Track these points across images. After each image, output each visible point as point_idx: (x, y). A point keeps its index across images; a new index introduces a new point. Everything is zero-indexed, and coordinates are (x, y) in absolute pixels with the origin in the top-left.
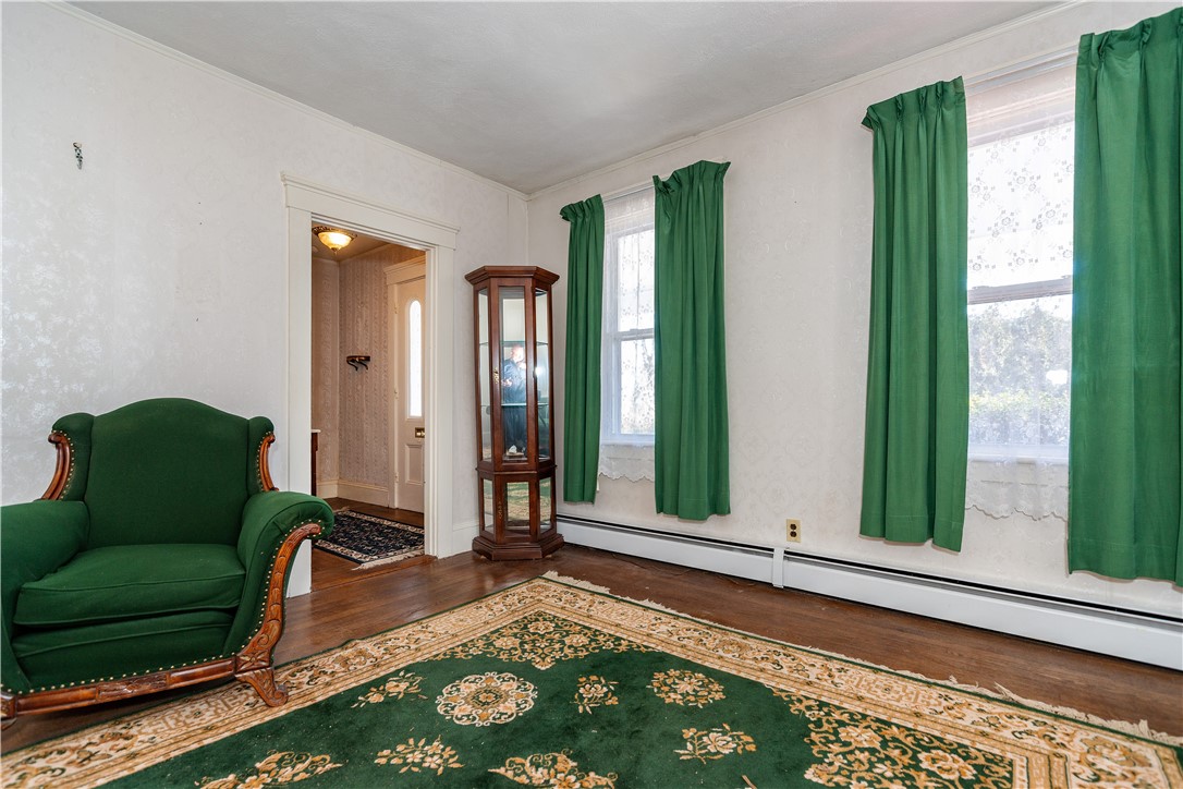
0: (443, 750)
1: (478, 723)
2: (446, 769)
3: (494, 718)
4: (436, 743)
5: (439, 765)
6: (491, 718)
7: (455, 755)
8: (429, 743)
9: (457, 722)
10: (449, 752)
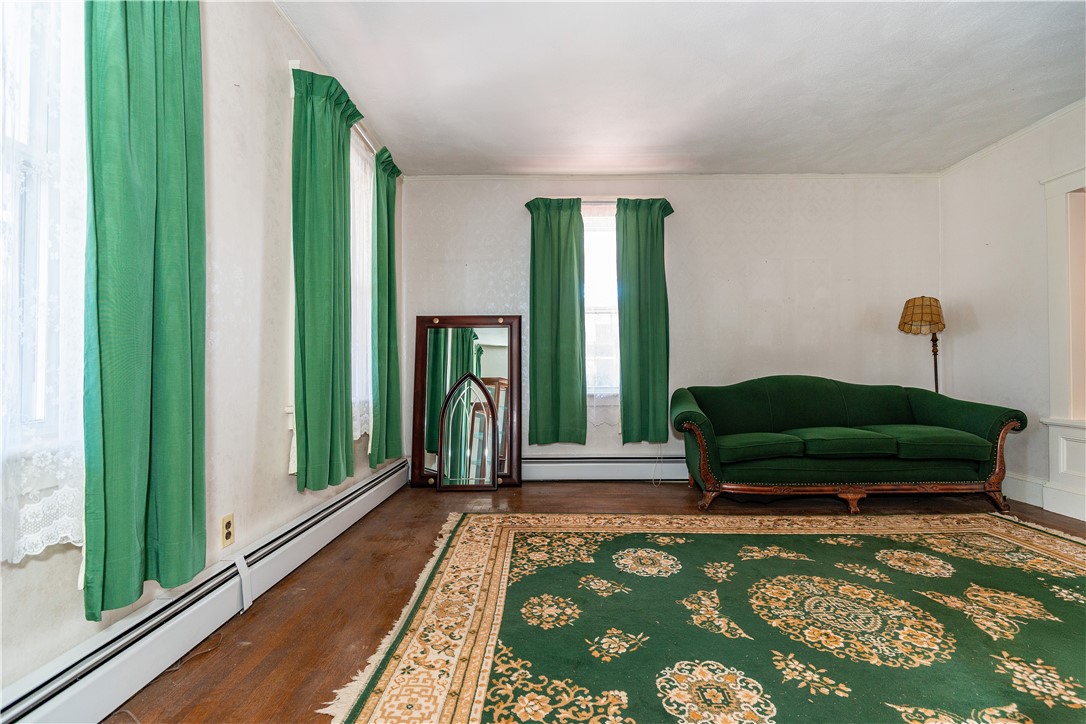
0: (784, 669)
1: (740, 675)
2: (786, 655)
3: (723, 671)
4: (789, 678)
5: (791, 660)
6: (726, 673)
7: (776, 660)
8: (795, 682)
9: (760, 687)
10: (780, 666)
